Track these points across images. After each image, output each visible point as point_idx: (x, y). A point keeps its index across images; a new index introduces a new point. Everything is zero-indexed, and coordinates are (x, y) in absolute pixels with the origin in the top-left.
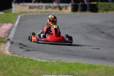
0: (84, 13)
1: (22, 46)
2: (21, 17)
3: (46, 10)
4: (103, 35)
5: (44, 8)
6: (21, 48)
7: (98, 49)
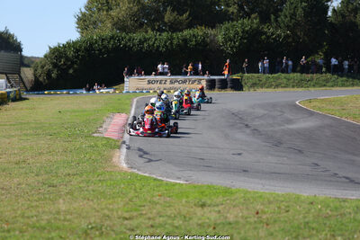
0: (223, 92)
1: (142, 153)
2: (137, 101)
3: (172, 86)
4: (248, 131)
5: (168, 82)
6: (141, 156)
7: (240, 154)
